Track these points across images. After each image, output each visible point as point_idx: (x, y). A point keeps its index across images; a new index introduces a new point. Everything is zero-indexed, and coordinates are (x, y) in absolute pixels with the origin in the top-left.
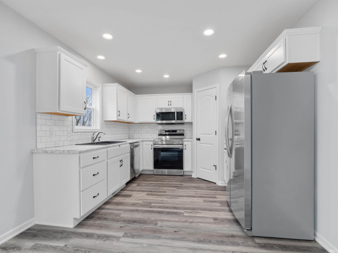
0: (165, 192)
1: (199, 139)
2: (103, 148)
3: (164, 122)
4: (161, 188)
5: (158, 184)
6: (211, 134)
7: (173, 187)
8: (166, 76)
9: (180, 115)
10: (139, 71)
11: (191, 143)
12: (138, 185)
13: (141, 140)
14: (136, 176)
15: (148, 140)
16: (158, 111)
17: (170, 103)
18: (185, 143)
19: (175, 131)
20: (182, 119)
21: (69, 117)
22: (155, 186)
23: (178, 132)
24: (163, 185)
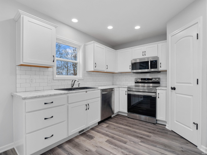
0: (125, 143)
1: (174, 89)
2: (65, 94)
3: (140, 71)
4: (125, 135)
5: (125, 129)
6: (190, 83)
7: (138, 137)
8: (137, 27)
9: (154, 64)
10: (110, 27)
11: (165, 91)
12: (107, 127)
13: (117, 86)
14: (112, 116)
15: (123, 86)
16: (133, 62)
17: (144, 53)
18: (158, 92)
19: (151, 79)
20: (156, 68)
21: (49, 69)
22: (121, 131)
23: (154, 80)
24: (129, 132)
